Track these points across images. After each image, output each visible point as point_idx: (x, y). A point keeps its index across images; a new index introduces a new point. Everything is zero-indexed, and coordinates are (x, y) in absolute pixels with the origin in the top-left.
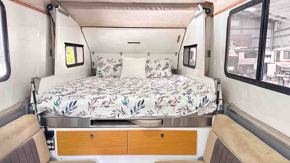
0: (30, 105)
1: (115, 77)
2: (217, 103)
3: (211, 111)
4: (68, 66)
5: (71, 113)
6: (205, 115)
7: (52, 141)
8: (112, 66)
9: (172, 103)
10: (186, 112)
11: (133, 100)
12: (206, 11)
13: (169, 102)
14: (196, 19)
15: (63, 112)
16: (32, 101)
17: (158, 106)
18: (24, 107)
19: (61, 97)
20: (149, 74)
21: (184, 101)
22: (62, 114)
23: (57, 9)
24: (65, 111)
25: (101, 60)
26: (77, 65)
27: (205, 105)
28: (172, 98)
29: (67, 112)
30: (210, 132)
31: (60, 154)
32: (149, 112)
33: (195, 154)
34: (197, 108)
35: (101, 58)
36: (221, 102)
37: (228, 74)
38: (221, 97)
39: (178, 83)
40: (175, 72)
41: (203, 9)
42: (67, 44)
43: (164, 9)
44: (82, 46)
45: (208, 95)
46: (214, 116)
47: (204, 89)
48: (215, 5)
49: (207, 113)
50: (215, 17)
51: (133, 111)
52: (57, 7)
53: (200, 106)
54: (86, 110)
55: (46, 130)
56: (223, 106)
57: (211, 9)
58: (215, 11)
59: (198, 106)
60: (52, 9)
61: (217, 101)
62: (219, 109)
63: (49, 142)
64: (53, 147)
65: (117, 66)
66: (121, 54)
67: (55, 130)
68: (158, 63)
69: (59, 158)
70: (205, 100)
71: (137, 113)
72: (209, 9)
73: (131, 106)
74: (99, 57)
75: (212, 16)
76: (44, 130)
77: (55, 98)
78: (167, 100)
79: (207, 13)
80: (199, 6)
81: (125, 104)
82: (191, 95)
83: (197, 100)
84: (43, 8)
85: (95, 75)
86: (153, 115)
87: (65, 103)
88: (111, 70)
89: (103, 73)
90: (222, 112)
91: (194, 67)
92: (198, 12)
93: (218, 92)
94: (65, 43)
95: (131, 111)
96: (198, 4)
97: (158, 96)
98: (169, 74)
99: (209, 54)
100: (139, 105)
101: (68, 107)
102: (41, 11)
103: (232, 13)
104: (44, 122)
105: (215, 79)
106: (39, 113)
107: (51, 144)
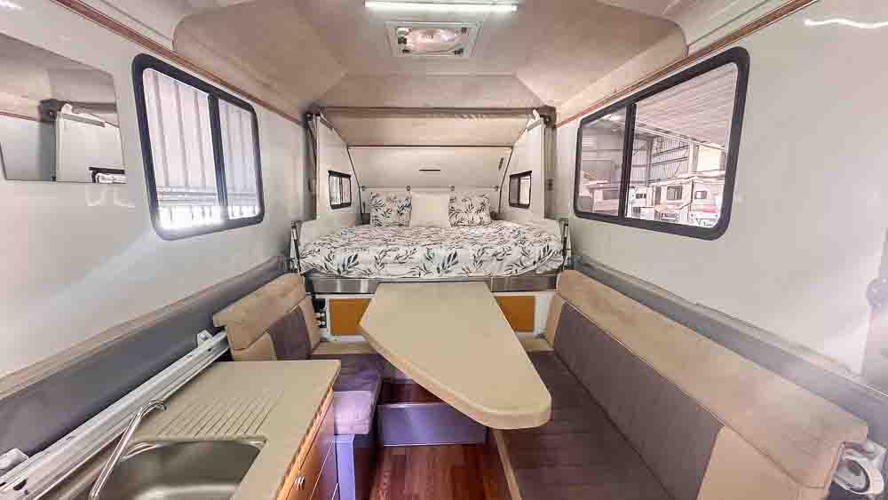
0: (290, 260)
1: (400, 225)
2: (564, 255)
3: (555, 266)
4: (334, 207)
5: (350, 272)
6: (546, 272)
7: (323, 315)
8: (396, 208)
9: (499, 257)
10: (519, 269)
11: (441, 253)
12: (545, 119)
13: (495, 255)
14: (531, 131)
15: (339, 271)
16: (293, 254)
17: (478, 261)
18: (282, 264)
19: (333, 250)
20: (454, 220)
21: (516, 253)
22: (337, 273)
23: (319, 118)
24: (341, 269)
25: (378, 199)
26: (342, 206)
27: (548, 257)
28: (499, 249)
29: (344, 270)
30: (554, 298)
31: (333, 333)
32: (464, 269)
33: (532, 331)
34: (534, 263)
35: (377, 195)
36: (569, 254)
37: (579, 214)
38: (569, 246)
39: (503, 231)
40: (495, 216)
41: (541, 116)
42: (331, 173)
43: (482, 117)
44: (348, 176)
45: (550, 244)
46: (559, 275)
47: (544, 236)
48: (558, 111)
49: (549, 269)
50: (558, 129)
51: (441, 268)
52: (319, 115)
53: (539, 259)
54: (372, 267)
55: (314, 297)
56: (572, 259)
57: (552, 117)
58: (558, 121)
59: (537, 260)
60: (311, 118)
61: (564, 252)
62: (566, 264)
63: (319, 315)
64: (323, 323)
65: (403, 207)
66: (408, 189)
67: (327, 298)
68: (468, 203)
69: (332, 339)
70: (547, 250)
71: (447, 272)
72: (549, 117)
73: (438, 262)
74: (374, 195)
75: (554, 128)
76: (310, 297)
77: (325, 252)
78: (490, 252)
79: (545, 122)
80: (534, 112)
81: (429, 259)
82: (526, 245)
83: (536, 251)
84: (299, 117)
85: (369, 223)
86: (471, 275)
87: (341, 257)
88: (394, 214)
89: (381, 218)
90: (571, 267)
91: (527, 207)
92: (532, 121)
93: (566, 239)
94: (329, 172)
95: (438, 269)
96: (534, 108)
97: (478, 247)
98: (487, 219)
99: (549, 185)
100: (449, 260)
101: (346, 263)
102: (298, 123)
103: (584, 122)
104: (310, 286)
105: (561, 220)
106: (302, 272)
107: (321, 319)
